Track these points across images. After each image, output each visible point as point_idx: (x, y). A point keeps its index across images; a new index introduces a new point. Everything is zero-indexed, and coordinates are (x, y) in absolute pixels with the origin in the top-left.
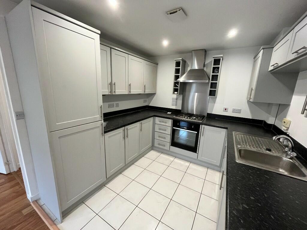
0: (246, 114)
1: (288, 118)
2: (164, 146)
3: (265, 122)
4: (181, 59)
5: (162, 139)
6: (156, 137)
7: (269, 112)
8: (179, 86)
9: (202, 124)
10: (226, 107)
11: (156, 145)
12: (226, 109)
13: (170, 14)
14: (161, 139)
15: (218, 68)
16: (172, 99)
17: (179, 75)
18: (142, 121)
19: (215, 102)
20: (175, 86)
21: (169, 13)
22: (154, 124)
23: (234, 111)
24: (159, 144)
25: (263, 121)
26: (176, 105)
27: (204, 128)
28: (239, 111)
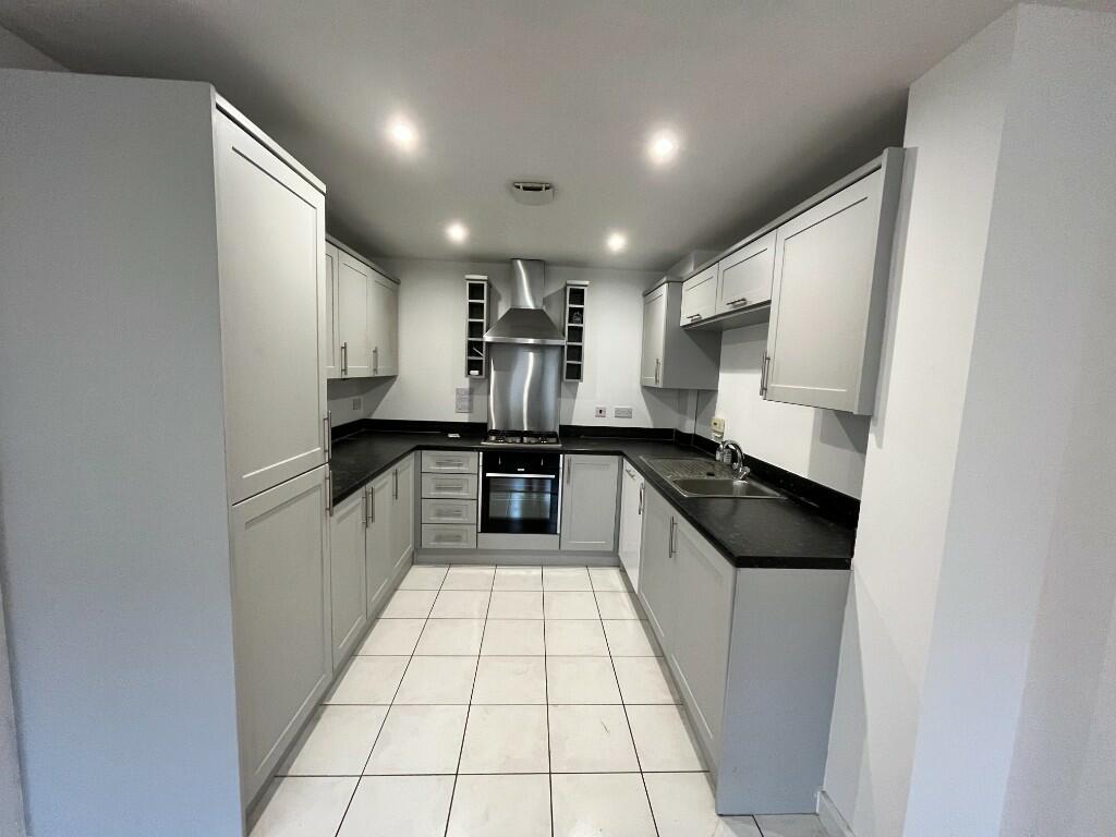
0: (642, 419)
1: (719, 415)
2: (458, 538)
3: (678, 432)
4: (485, 278)
5: (451, 519)
6: (429, 515)
7: (682, 411)
8: (483, 355)
9: (564, 452)
10: (601, 406)
11: (428, 542)
12: (601, 411)
13: (525, 189)
14: (444, 519)
15: (581, 310)
16: (457, 393)
17: (482, 324)
18: (397, 466)
19: (575, 396)
20: (470, 352)
21: (521, 186)
22: (419, 473)
23: (619, 414)
24: (439, 538)
25: (672, 430)
26: (470, 410)
27: (570, 461)
28: (628, 414)
